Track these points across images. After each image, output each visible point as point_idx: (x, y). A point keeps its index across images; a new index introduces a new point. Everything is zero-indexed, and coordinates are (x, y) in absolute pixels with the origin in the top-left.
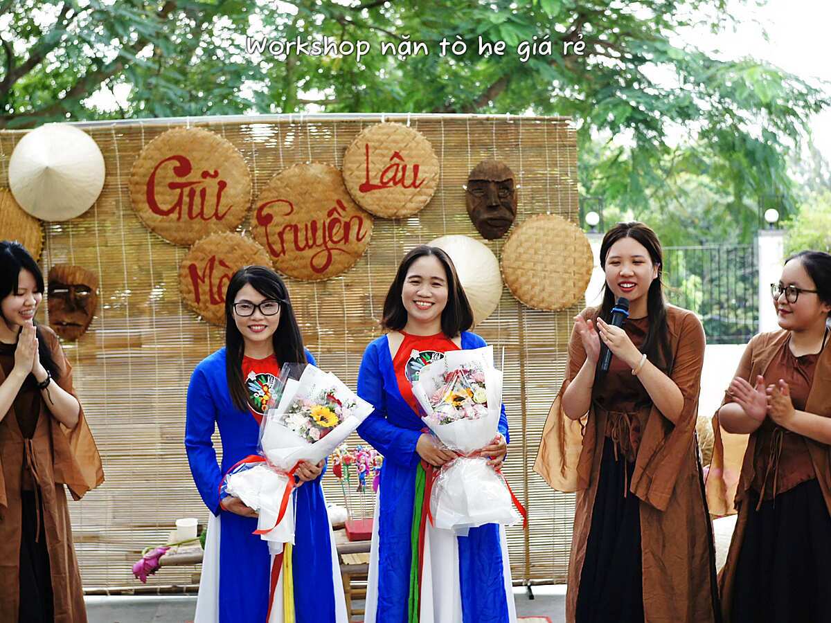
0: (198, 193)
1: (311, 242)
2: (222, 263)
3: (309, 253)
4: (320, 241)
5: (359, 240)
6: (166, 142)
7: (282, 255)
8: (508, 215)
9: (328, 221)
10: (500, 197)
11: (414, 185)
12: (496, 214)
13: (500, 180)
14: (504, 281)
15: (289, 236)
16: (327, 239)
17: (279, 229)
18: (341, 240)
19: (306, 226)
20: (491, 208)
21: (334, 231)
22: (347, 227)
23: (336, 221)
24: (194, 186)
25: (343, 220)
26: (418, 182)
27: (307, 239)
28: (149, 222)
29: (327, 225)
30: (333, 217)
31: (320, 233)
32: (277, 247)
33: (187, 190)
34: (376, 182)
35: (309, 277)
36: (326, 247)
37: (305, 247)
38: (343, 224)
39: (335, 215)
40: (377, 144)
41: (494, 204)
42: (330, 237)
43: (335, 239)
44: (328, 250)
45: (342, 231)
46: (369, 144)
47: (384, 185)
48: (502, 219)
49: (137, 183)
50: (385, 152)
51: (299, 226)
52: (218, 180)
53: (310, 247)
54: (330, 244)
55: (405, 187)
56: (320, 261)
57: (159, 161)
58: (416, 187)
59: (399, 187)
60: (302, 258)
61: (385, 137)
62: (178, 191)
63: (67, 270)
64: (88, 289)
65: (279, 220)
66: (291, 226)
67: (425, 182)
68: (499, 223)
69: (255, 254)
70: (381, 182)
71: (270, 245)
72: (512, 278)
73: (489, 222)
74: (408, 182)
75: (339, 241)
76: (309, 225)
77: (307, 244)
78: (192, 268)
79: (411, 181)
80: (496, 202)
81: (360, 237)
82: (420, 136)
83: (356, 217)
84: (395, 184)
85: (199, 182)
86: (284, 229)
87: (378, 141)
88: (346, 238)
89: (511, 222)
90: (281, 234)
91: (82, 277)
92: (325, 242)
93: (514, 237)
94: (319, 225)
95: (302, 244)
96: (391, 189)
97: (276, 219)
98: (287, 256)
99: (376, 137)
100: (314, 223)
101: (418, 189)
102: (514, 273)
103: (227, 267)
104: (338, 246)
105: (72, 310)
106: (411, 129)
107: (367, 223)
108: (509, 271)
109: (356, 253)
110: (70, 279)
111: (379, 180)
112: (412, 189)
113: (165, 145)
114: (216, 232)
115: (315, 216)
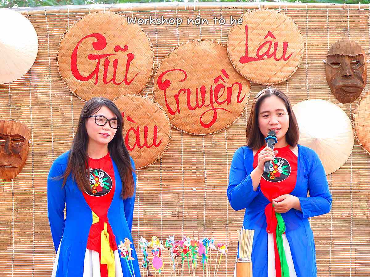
0: (111, 63)
1: (200, 103)
2: (129, 119)
3: (198, 112)
4: (207, 102)
5: (239, 102)
6: (88, 24)
7: (177, 113)
8: (359, 83)
9: (214, 86)
10: (353, 69)
11: (283, 57)
12: (349, 82)
13: (353, 55)
14: (356, 137)
15: (183, 98)
16: (214, 101)
17: (176, 92)
18: (225, 101)
19: (197, 90)
20: (345, 77)
21: (220, 94)
22: (230, 90)
23: (221, 86)
24: (108, 57)
25: (227, 86)
26: (287, 56)
27: (197, 101)
28: (72, 87)
29: (213, 89)
30: (219, 83)
31: (208, 96)
32: (174, 107)
33: (102, 61)
34: (253, 55)
35: (199, 131)
36: (213, 107)
37: (195, 107)
38: (226, 89)
39: (220, 82)
40: (254, 26)
41: (348, 74)
42: (216, 99)
43: (220, 101)
44: (215, 109)
45: (225, 94)
46: (249, 26)
47: (260, 58)
48: (356, 87)
49: (63, 55)
50: (261, 32)
51: (191, 90)
52: (127, 53)
53: (200, 107)
54: (216, 105)
55: (276, 60)
56: (208, 119)
57: (81, 38)
58: (285, 60)
59: (272, 59)
60: (193, 115)
61: (261, 20)
62: (96, 61)
63: (6, 124)
64: (23, 139)
65: (175, 86)
66: (184, 90)
67: (292, 56)
68: (352, 90)
69: (155, 112)
70: (258, 55)
71: (167, 105)
72: (361, 134)
73: (344, 88)
74: (279, 56)
75: (223, 103)
76: (199, 90)
77: (197, 105)
79: (281, 55)
80: (349, 72)
81: (240, 99)
82: (288, 20)
83: (237, 83)
84: (269, 57)
85: (113, 55)
86: (180, 92)
87: (255, 23)
88: (229, 100)
89: (362, 89)
90: (176, 97)
91: (18, 129)
92: (212, 103)
93: (364, 102)
94: (208, 89)
95: (193, 105)
96: (265, 61)
97: (172, 85)
98: (181, 114)
99: (253, 20)
100: (203, 88)
101: (287, 61)
102: (363, 131)
103: (133, 121)
104: (222, 106)
105: (9, 155)
106: (282, 14)
107: (246, 89)
108: (361, 128)
109: (236, 112)
110: (9, 130)
111: (256, 54)
112: (282, 61)
113: (86, 25)
114: (124, 95)
115: (204, 82)
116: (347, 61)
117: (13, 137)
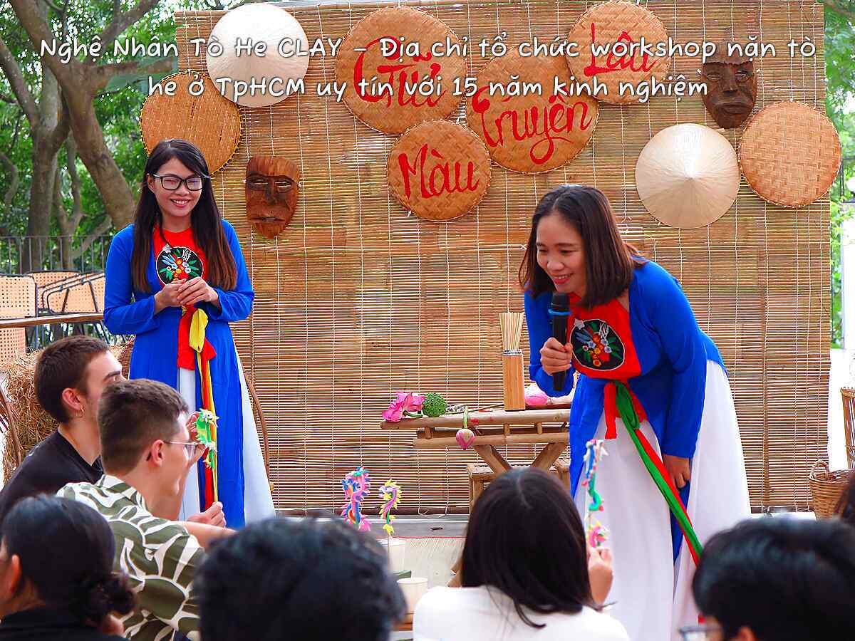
0: (409, 78)
1: (531, 131)
2: (435, 153)
3: (528, 142)
4: (540, 129)
5: (583, 128)
6: (376, 23)
7: (499, 144)
8: (746, 100)
9: (550, 107)
10: (738, 82)
11: (643, 67)
12: (733, 100)
13: (738, 63)
14: (742, 174)
15: (507, 124)
16: (549, 127)
17: (497, 116)
18: (564, 128)
19: (526, 112)
20: (728, 93)
21: (557, 118)
22: (571, 113)
23: (559, 107)
24: (405, 69)
25: (566, 107)
26: (648, 65)
27: (526, 128)
28: (355, 109)
29: (548, 112)
30: (555, 103)
31: (541, 121)
32: (494, 136)
33: (397, 75)
34: (603, 64)
35: (529, 169)
36: (548, 135)
37: (524, 136)
38: (566, 110)
39: (558, 101)
40: (603, 24)
41: (731, 89)
42: (553, 127)
43: (557, 127)
44: (550, 139)
45: (565, 118)
46: (597, 24)
47: (611, 68)
48: (743, 106)
49: (344, 67)
50: (612, 32)
51: (518, 112)
52: (431, 62)
53: (530, 136)
54: (551, 133)
55: (634, 70)
56: (541, 152)
57: (368, 43)
58: (645, 70)
59: (628, 71)
60: (521, 148)
61: (613, 16)
62: (388, 74)
63: (267, 161)
64: (290, 181)
65: (496, 108)
66: (509, 113)
67: (656, 65)
68: (737, 110)
69: (470, 143)
70: (608, 64)
71: (486, 134)
72: (751, 170)
73: (726, 108)
74: (637, 65)
75: (561, 130)
76: (529, 112)
77: (527, 133)
78: (403, 158)
79: (641, 64)
80: (733, 87)
81: (585, 125)
82: (650, 15)
83: (579, 103)
84: (624, 67)
85: (411, 65)
86: (502, 117)
87: (605, 20)
88: (569, 126)
89: (750, 109)
90: (498, 122)
91: (283, 168)
92: (546, 130)
93: (753, 125)
94: (541, 112)
95: (521, 134)
96: (619, 72)
97: (493, 105)
98: (505, 146)
99: (601, 17)
100: (534, 111)
101: (649, 72)
102: (753, 165)
103: (439, 156)
104: (560, 135)
105: (273, 204)
106: (641, 8)
107: (592, 110)
108: (748, 162)
109: (580, 142)
110: (271, 170)
111: (605, 63)
112: (642, 73)
113: (373, 25)
114: (428, 120)
115: (535, 102)
116: (730, 71)
117: (279, 178)
